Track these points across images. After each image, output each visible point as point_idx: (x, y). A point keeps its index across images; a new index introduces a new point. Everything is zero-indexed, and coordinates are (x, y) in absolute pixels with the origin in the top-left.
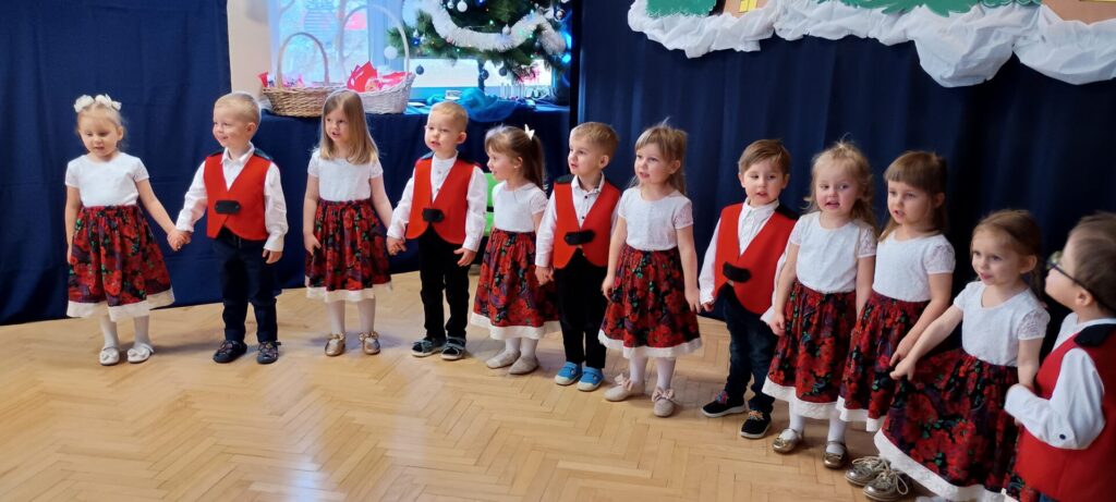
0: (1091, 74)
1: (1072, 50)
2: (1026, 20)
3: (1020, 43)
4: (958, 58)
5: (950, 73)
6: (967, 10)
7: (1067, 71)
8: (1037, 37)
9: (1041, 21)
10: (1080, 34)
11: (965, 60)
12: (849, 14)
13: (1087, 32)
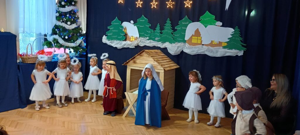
0: (194, 53)
1: (191, 50)
2: (184, 45)
3: (183, 48)
4: (175, 51)
5: (173, 53)
6: (175, 43)
7: (191, 53)
8: (186, 48)
9: (186, 45)
10: (192, 48)
11: (176, 51)
12: (154, 42)
13: (193, 47)
